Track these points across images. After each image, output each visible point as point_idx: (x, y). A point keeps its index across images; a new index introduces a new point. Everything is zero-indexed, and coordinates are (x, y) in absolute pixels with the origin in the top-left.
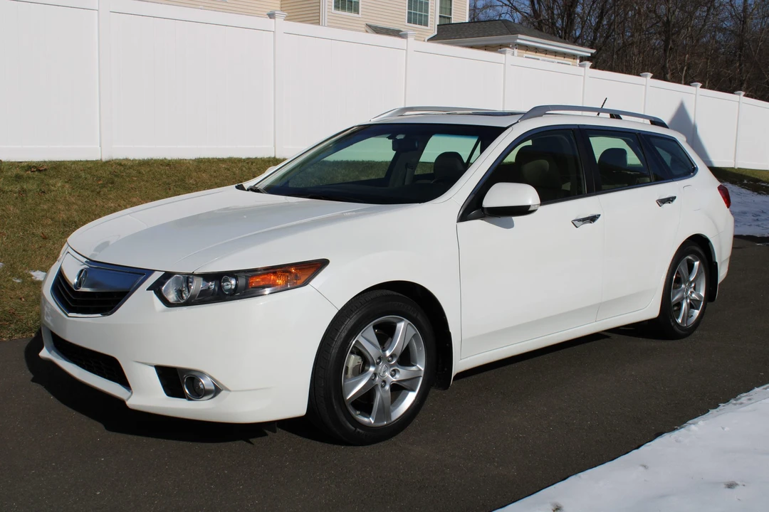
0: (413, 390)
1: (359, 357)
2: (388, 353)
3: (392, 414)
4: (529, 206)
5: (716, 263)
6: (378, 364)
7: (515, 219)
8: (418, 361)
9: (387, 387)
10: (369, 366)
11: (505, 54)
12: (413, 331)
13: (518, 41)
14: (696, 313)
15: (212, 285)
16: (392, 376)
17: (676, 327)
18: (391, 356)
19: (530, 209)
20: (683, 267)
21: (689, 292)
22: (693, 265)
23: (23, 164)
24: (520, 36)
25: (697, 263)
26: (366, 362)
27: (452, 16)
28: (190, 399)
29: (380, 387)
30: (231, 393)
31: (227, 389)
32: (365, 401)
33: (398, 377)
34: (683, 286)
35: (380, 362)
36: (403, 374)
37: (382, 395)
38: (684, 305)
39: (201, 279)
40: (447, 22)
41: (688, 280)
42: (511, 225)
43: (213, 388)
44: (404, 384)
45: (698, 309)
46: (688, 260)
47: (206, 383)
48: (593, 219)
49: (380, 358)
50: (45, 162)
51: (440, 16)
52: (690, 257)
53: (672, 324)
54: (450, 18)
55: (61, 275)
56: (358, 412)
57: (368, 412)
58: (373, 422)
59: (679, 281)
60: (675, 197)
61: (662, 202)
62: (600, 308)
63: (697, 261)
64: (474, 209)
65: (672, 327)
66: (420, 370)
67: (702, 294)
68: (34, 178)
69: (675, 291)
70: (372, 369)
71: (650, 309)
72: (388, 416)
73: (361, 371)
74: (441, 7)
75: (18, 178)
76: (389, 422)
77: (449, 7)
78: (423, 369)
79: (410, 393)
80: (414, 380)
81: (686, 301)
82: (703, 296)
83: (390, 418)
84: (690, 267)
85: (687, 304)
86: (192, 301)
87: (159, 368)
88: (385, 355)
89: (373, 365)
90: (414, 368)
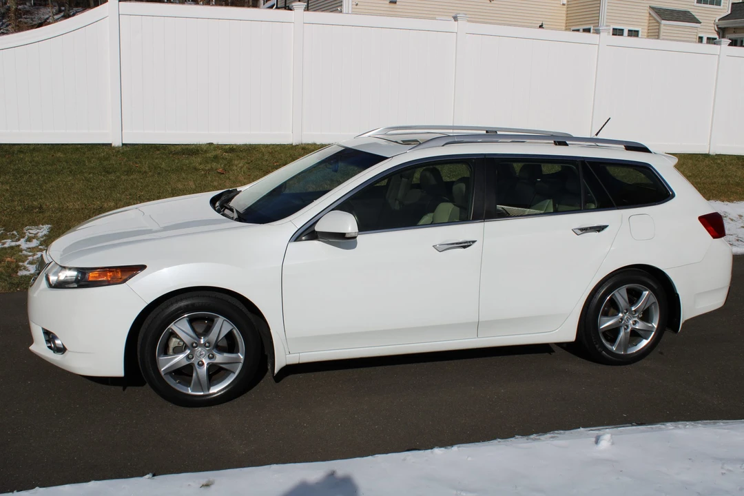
0: (233, 372)
1: (178, 340)
4: (345, 234)
5: (678, 295)
6: (194, 348)
8: (240, 351)
9: (205, 367)
11: (720, 44)
12: (229, 326)
14: (644, 343)
16: (210, 358)
17: (606, 354)
18: (207, 343)
19: (347, 236)
20: (620, 296)
21: (631, 322)
22: (640, 294)
25: (646, 293)
28: (54, 353)
29: (196, 366)
30: (70, 354)
31: (69, 350)
33: (216, 360)
34: (621, 315)
35: (196, 347)
36: (220, 358)
38: (622, 334)
41: (628, 310)
43: (62, 347)
44: (223, 366)
45: (647, 339)
46: (630, 288)
47: (59, 343)
48: (465, 245)
49: (195, 344)
53: (599, 350)
56: (176, 382)
57: (186, 382)
58: (190, 391)
60: (607, 226)
61: (583, 230)
62: (479, 325)
63: (646, 290)
66: (240, 357)
67: (655, 323)
69: (605, 318)
70: (188, 352)
71: (559, 333)
76: (208, 393)
79: (232, 374)
80: (233, 365)
81: (625, 329)
82: (656, 326)
83: (209, 390)
84: (634, 296)
85: (625, 333)
86: (61, 285)
87: (43, 329)
88: (200, 341)
89: (189, 349)
90: (234, 356)
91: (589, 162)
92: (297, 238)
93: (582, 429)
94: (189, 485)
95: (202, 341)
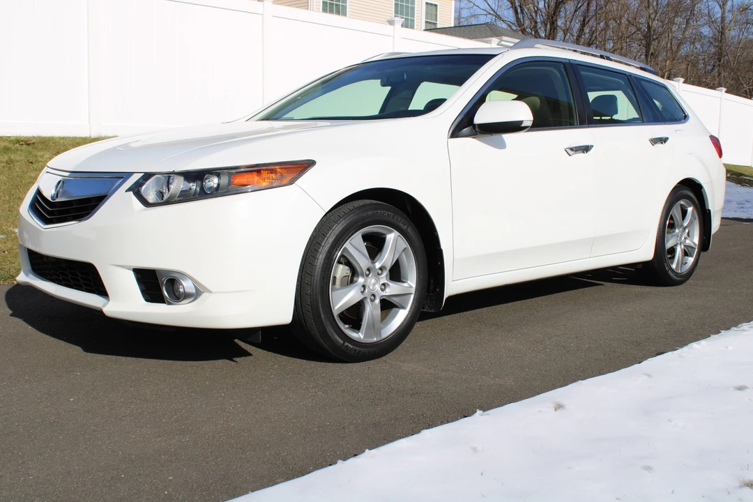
0: (404, 308)
1: (347, 268)
2: (378, 265)
3: (382, 331)
4: (521, 122)
5: (710, 211)
6: (367, 275)
8: (409, 279)
9: (377, 301)
10: (358, 276)
12: (403, 244)
14: (691, 260)
15: (194, 186)
16: (382, 290)
17: (670, 272)
18: (381, 269)
19: (523, 125)
20: (676, 212)
21: (683, 238)
22: (687, 211)
23: (11, 139)
25: (690, 209)
26: (354, 272)
27: (438, 22)
28: (169, 304)
29: (369, 300)
30: (213, 295)
31: (210, 292)
32: (354, 315)
33: (388, 292)
34: (677, 231)
35: (369, 273)
36: (393, 289)
37: (371, 311)
38: (679, 251)
39: (182, 178)
40: (433, 27)
41: (682, 226)
42: (502, 145)
43: (194, 289)
44: (395, 300)
45: (691, 256)
46: (681, 205)
47: (187, 286)
48: (586, 149)
49: (368, 270)
50: (34, 137)
51: (426, 22)
52: (682, 203)
53: (667, 268)
54: (435, 24)
55: (39, 192)
56: (347, 326)
57: (356, 326)
58: (362, 337)
59: (672, 226)
60: (668, 138)
61: (655, 141)
62: (594, 242)
63: (690, 206)
64: (466, 125)
65: (667, 272)
66: (412, 287)
67: (696, 240)
68: (22, 150)
69: (670, 235)
70: (361, 280)
71: (644, 252)
72: (379, 333)
73: (350, 281)
74: (427, 13)
75: (6, 150)
76: (380, 339)
77: (434, 13)
78: (414, 285)
80: (406, 297)
81: (680, 247)
82: (697, 243)
83: (380, 335)
84: (684, 212)
87: (137, 272)
88: (374, 267)
89: (363, 276)
90: (406, 285)
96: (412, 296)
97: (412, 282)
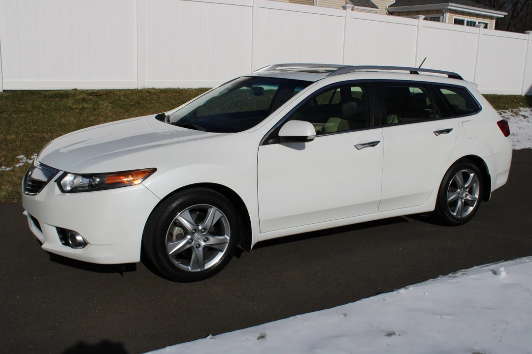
0: (222, 251)
1: (180, 229)
3: (206, 265)
4: (307, 137)
5: (490, 175)
6: (194, 233)
7: (307, 144)
8: (225, 233)
9: (201, 249)
10: (187, 235)
11: (419, 19)
12: (220, 214)
13: (449, 7)
14: (471, 209)
15: (87, 181)
16: (205, 241)
17: (450, 218)
18: (203, 229)
19: (308, 139)
20: (459, 178)
21: (464, 195)
22: (469, 176)
23: (89, 91)
24: (450, 4)
25: (472, 175)
26: (186, 232)
28: (72, 248)
29: (195, 248)
30: (92, 246)
31: (90, 244)
32: (185, 255)
33: (208, 243)
34: (459, 190)
35: (195, 233)
36: (212, 240)
37: (196, 253)
38: (459, 203)
39: (81, 177)
41: (463, 187)
43: (83, 241)
44: (214, 247)
45: (472, 206)
46: (464, 172)
47: (78, 239)
48: (374, 144)
49: (194, 230)
50: (103, 90)
52: (465, 170)
53: (447, 216)
56: (179, 262)
57: (187, 262)
58: (190, 269)
59: (455, 186)
60: (452, 129)
61: (440, 132)
62: (380, 203)
63: (472, 173)
64: (273, 137)
66: (226, 238)
68: (92, 100)
69: (451, 194)
70: (189, 237)
71: (428, 204)
73: (180, 237)
75: (83, 100)
76: (203, 269)
78: (229, 238)
79: (220, 253)
80: (222, 245)
81: (461, 201)
82: (477, 197)
83: (204, 267)
84: (466, 177)
85: (462, 203)
86: (75, 190)
87: (57, 228)
88: (198, 228)
89: (190, 235)
90: (222, 237)
91: (434, 86)
92: (265, 142)
93: (476, 267)
94: (248, 339)
95: (200, 228)
96: (227, 244)
97: (228, 236)
